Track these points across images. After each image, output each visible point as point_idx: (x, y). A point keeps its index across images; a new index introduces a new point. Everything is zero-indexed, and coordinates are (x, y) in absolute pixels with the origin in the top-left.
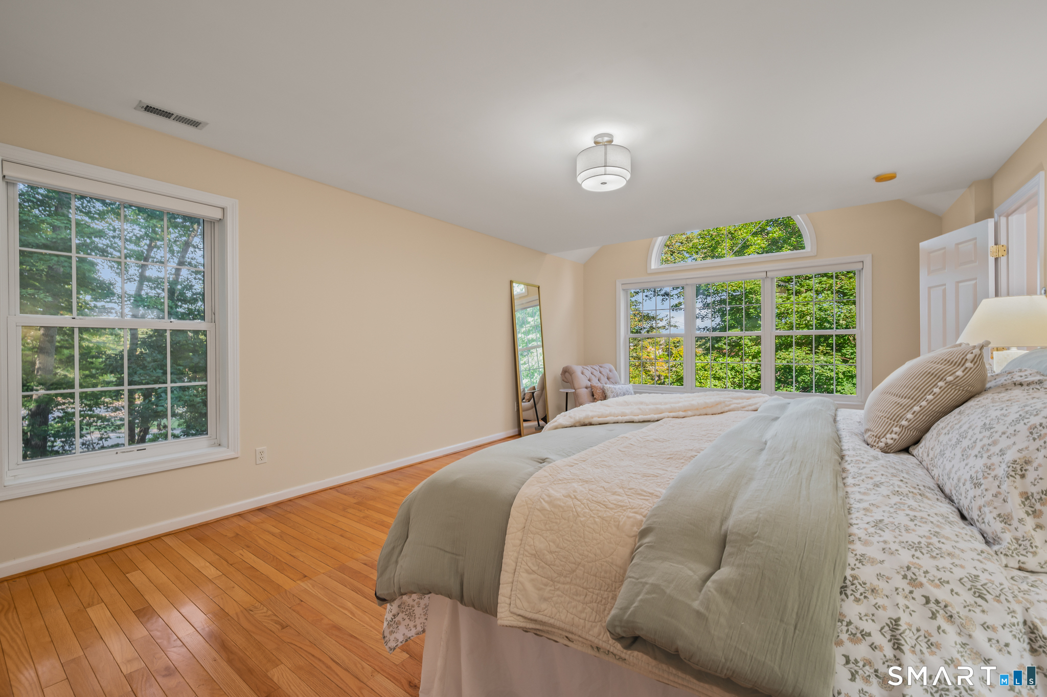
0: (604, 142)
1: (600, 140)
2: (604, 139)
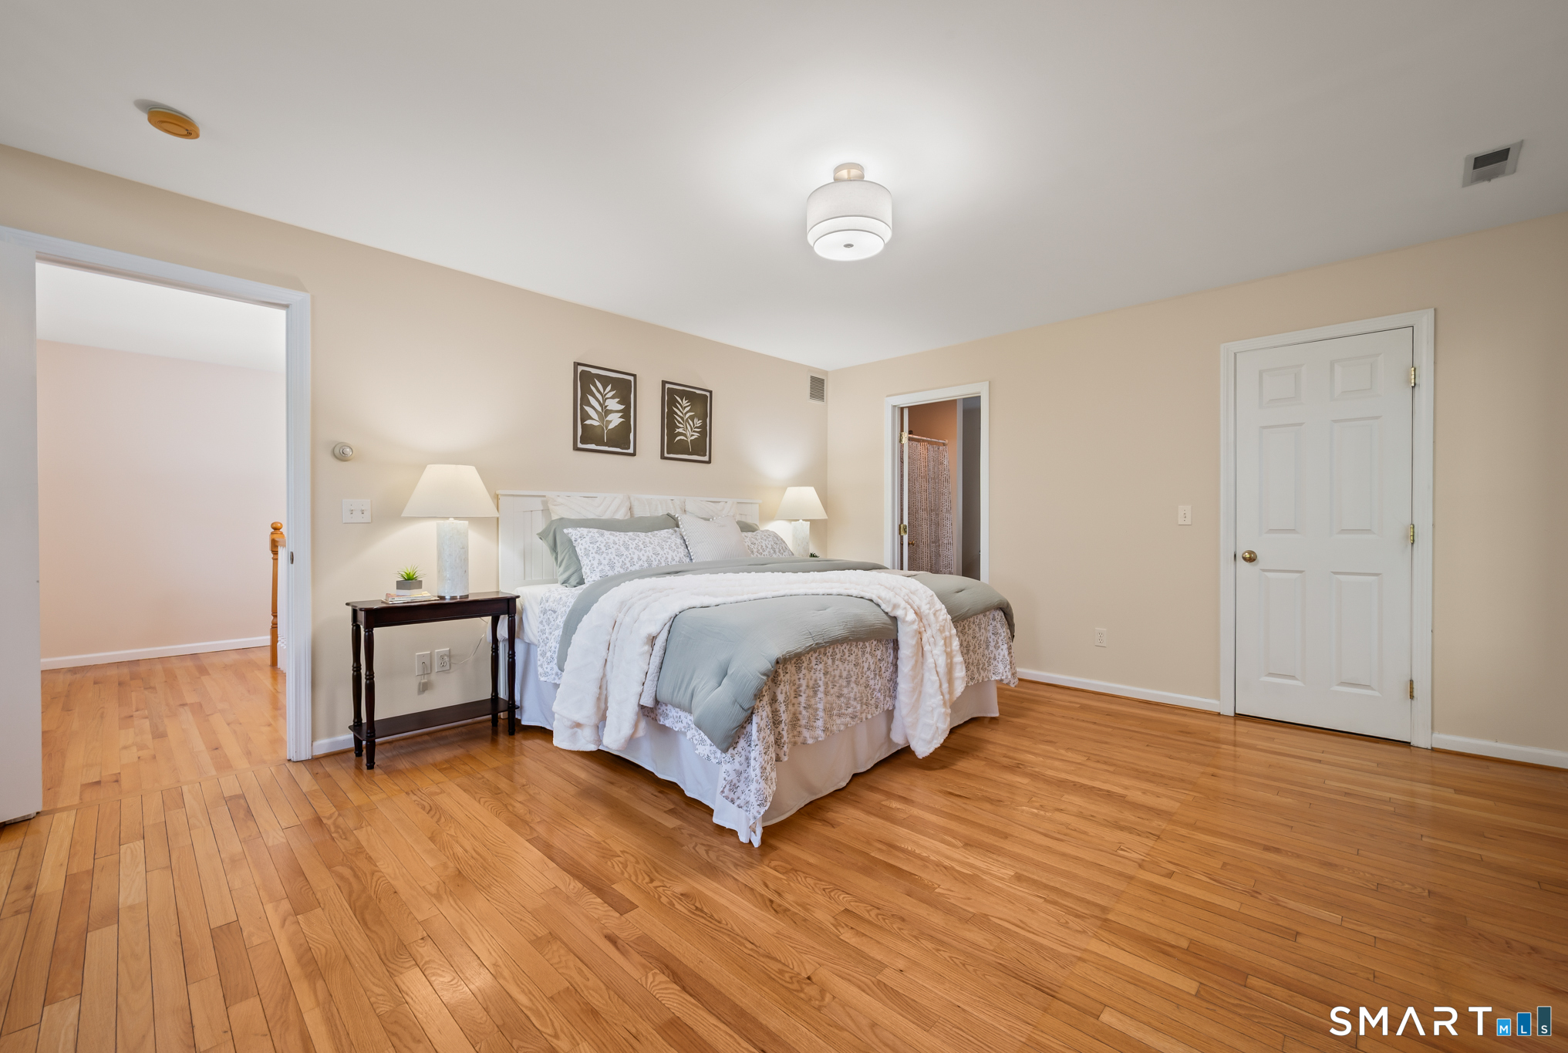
0: (850, 176)
1: (844, 174)
2: (849, 172)
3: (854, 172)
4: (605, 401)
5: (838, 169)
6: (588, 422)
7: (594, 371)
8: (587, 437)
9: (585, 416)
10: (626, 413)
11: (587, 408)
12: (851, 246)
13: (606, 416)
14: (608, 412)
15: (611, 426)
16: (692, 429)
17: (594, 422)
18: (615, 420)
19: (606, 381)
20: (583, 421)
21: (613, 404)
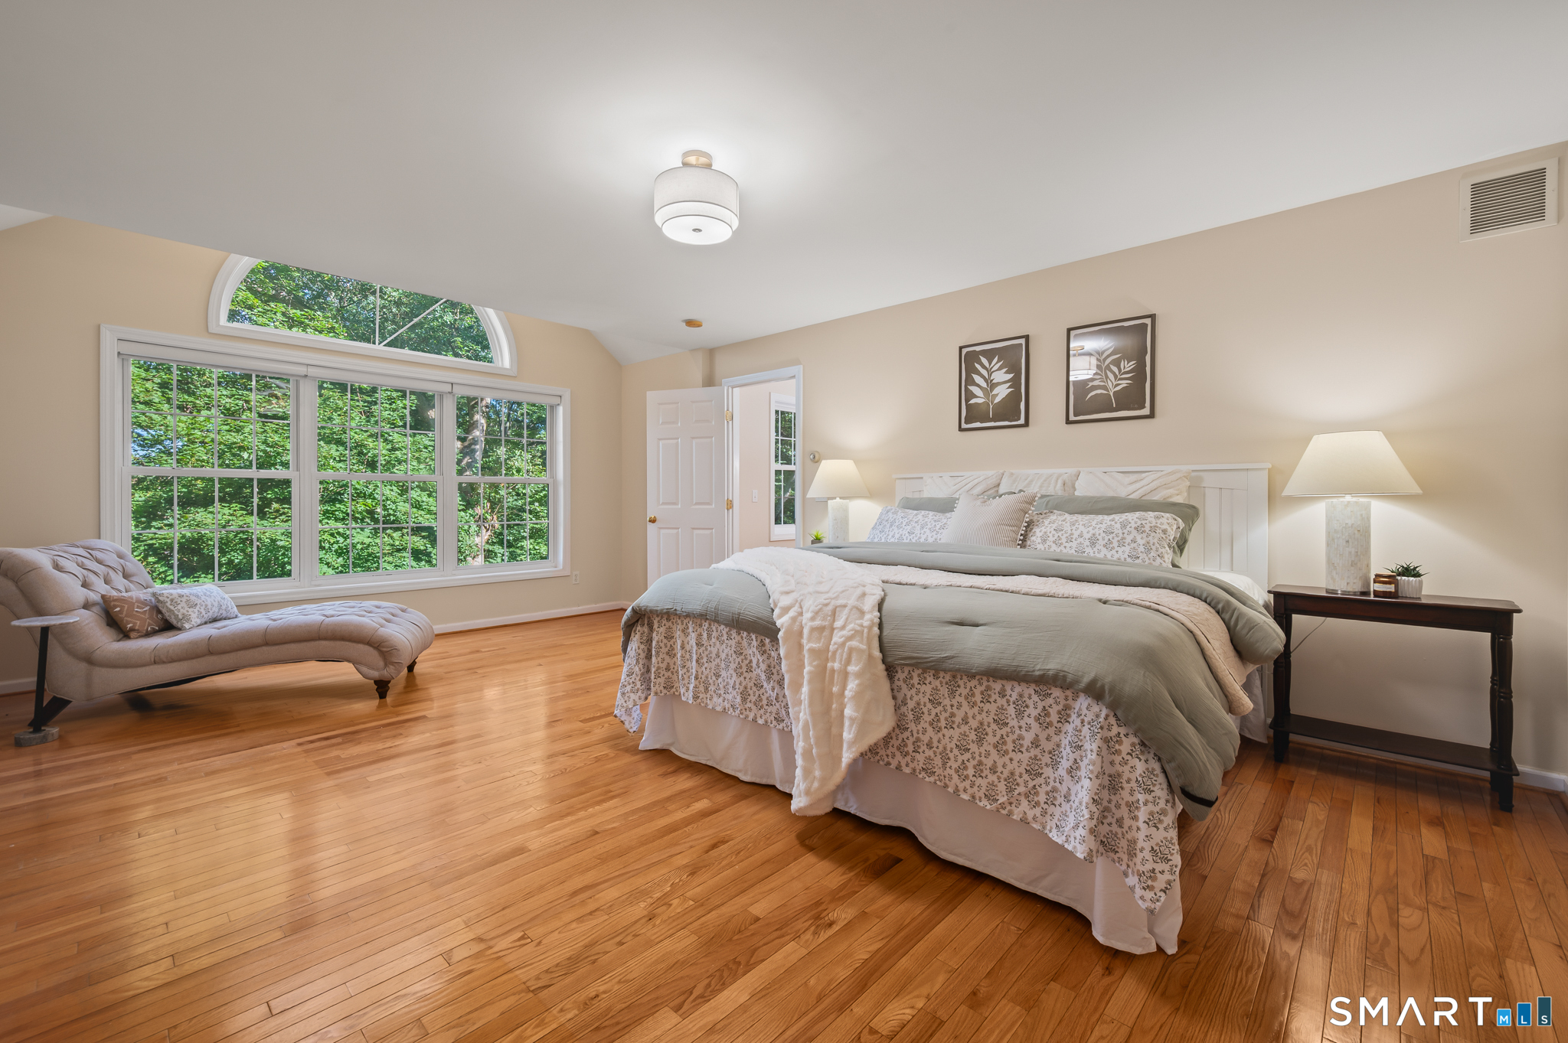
0: (699, 163)
1: (692, 160)
2: (698, 159)
3: (703, 160)
4: (990, 373)
5: (686, 154)
6: (973, 401)
7: (978, 348)
8: (972, 416)
9: (970, 395)
10: (1015, 383)
11: (973, 388)
12: (700, 230)
13: (992, 390)
14: (993, 386)
15: (997, 400)
16: (1116, 376)
17: (979, 400)
18: (1002, 392)
19: (990, 354)
20: (967, 401)
21: (1001, 376)
